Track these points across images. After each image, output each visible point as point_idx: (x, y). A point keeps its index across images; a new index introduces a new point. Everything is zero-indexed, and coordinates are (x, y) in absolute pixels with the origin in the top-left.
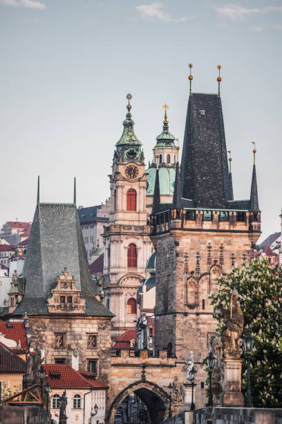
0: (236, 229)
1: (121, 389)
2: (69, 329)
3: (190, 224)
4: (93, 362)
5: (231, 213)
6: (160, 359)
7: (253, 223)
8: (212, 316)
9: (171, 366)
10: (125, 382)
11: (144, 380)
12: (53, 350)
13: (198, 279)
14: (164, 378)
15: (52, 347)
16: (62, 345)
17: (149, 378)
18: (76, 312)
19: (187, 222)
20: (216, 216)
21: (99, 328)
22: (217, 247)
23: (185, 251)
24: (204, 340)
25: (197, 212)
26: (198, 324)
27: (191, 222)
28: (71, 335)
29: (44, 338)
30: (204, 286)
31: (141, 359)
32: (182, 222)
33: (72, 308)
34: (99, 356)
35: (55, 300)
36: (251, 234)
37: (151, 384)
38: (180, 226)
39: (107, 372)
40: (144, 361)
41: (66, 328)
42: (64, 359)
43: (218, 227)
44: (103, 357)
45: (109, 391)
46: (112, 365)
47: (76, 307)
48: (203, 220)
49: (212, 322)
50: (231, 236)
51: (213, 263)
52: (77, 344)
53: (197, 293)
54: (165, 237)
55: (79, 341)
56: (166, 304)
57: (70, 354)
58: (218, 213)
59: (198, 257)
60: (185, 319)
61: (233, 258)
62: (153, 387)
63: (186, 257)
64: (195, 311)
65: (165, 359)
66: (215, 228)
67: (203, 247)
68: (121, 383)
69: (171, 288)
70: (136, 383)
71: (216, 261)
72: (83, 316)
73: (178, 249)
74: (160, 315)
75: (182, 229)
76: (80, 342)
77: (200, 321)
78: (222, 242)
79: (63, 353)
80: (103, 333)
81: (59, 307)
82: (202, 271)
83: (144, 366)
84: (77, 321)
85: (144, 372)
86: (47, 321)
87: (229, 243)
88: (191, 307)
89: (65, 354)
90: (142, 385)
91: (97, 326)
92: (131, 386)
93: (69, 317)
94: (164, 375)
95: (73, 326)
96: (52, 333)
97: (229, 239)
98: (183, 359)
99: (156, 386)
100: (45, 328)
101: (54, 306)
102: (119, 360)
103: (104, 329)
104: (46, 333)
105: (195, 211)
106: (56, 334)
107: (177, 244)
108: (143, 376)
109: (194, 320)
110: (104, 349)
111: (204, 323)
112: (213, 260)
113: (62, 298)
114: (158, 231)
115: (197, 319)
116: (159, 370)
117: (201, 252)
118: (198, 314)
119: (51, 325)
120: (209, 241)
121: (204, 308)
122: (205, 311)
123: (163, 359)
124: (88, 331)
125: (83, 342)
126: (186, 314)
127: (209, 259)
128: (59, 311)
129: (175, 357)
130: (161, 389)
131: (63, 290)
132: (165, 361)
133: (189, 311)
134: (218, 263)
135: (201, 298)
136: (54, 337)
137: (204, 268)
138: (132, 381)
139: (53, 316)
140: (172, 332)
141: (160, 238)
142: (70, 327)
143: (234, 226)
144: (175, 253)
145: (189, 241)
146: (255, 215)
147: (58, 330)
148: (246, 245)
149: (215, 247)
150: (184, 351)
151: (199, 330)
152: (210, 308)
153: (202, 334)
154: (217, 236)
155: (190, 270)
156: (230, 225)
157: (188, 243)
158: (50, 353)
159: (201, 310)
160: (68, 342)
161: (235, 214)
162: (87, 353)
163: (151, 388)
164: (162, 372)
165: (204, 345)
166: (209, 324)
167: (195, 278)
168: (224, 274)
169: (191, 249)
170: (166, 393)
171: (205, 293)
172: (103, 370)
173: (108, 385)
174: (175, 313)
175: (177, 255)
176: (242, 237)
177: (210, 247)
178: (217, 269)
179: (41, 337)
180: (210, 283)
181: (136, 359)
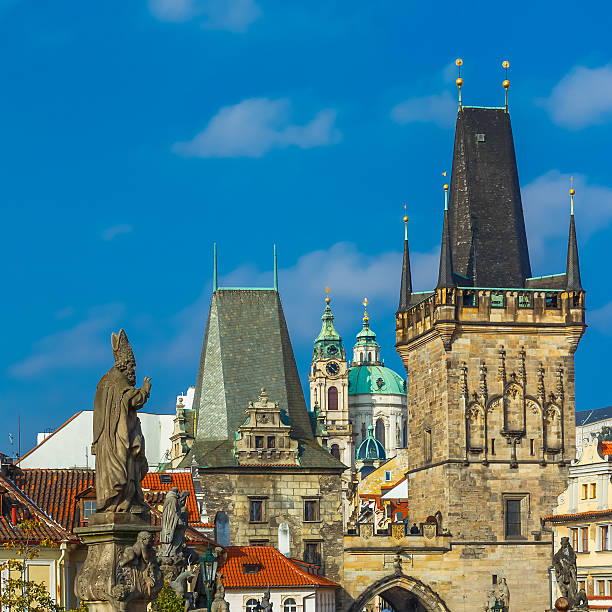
0: (544, 321)
1: (361, 589)
2: (272, 492)
3: (469, 314)
4: (311, 544)
5: (536, 295)
6: (425, 538)
7: (572, 311)
8: (507, 466)
9: (445, 550)
10: (368, 578)
11: (399, 575)
12: (246, 526)
13: (484, 406)
14: (432, 569)
15: (244, 521)
16: (259, 516)
17: (407, 570)
18: (283, 462)
19: (466, 310)
20: (511, 300)
21: (322, 489)
22: (515, 352)
23: (461, 360)
24: (496, 505)
25: (480, 294)
26: (485, 479)
27: (470, 310)
28: (275, 500)
29: (230, 507)
30: (496, 416)
31: (393, 538)
32: (456, 311)
33: (275, 456)
34: (323, 534)
35: (247, 443)
36: (569, 329)
37: (411, 579)
38: (452, 316)
39: (337, 561)
40: (398, 542)
41: (267, 489)
42: (266, 540)
43: (515, 317)
44: (330, 537)
46: (346, 550)
47: (282, 454)
48: (490, 307)
49: (508, 475)
50: (536, 332)
51: (508, 378)
52: (286, 517)
53: (483, 428)
54: (424, 343)
55: (289, 511)
56: (428, 451)
57: (275, 532)
58: (515, 295)
59: (482, 369)
60: (464, 471)
61: (543, 371)
62: (413, 584)
63: (464, 369)
64: (481, 458)
65: (433, 539)
66: (510, 320)
67: (491, 351)
68: (361, 579)
69: (439, 422)
70: (385, 580)
71: (512, 375)
72: (296, 470)
73: (451, 355)
75: (456, 321)
76: (292, 512)
77: (488, 474)
78: (522, 343)
80: (329, 496)
81: (253, 454)
82: (492, 392)
83: (400, 551)
84: (285, 478)
85: (398, 561)
86: (234, 478)
87: (534, 345)
88: (476, 451)
89: (266, 532)
90: (396, 582)
91: (318, 485)
92: (377, 585)
93: (273, 472)
95: (278, 485)
96: (243, 498)
97: (533, 337)
98: (463, 537)
99: (420, 583)
100: (231, 491)
101: (244, 453)
102: (357, 542)
103: (330, 490)
104: (233, 498)
105: (476, 292)
106: (251, 499)
107: (448, 347)
108: (398, 568)
109: (478, 472)
110: (331, 523)
111: (496, 478)
112: (509, 373)
113: (259, 440)
115: (485, 471)
116: (423, 556)
117: (487, 360)
118: (487, 463)
119: (241, 484)
120: (501, 341)
121: (493, 453)
122: (498, 458)
123: (430, 537)
124: (303, 493)
125: (297, 512)
126: (465, 464)
127: (502, 372)
128: (255, 462)
129: (449, 535)
130: (427, 587)
131: (260, 425)
132: (433, 541)
133: (470, 457)
134: (517, 379)
135: (490, 437)
136: (247, 505)
137: (496, 386)
138: (380, 574)
139: (244, 470)
141: (415, 347)
142: (274, 488)
143: (542, 316)
144: (444, 363)
145: (467, 342)
146: (576, 298)
147: (252, 493)
148: (562, 348)
149: (511, 352)
150: (464, 524)
151: (486, 489)
152: (505, 452)
153: (493, 497)
154: (513, 333)
155: (471, 391)
156: (534, 315)
157: (466, 346)
158: (241, 532)
159: (490, 457)
160: (272, 513)
161: (543, 296)
162: (303, 531)
163: (410, 586)
164: (429, 560)
165: (498, 515)
166: (501, 480)
167: (479, 402)
168: (527, 397)
169: (472, 355)
170: (436, 593)
171: (497, 428)
172: (331, 558)
173: (341, 583)
174: (446, 463)
175: (449, 365)
176: (553, 334)
177: (502, 352)
178: (515, 387)
179: (225, 504)
180: (503, 412)
181: (385, 538)
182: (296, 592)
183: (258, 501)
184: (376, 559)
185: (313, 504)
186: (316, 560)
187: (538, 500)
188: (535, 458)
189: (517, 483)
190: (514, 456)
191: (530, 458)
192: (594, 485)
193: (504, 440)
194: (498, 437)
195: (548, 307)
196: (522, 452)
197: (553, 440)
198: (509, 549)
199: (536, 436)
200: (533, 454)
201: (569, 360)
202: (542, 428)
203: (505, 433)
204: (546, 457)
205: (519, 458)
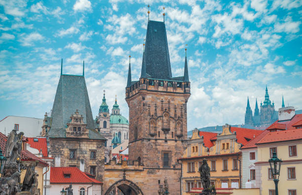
0: (177, 91)
1: (111, 184)
3: (151, 88)
4: (93, 168)
5: (174, 83)
6: (134, 166)
7: (186, 89)
8: (164, 141)
9: (141, 171)
10: (113, 180)
11: (124, 179)
12: (68, 160)
13: (156, 120)
14: (137, 178)
15: (68, 158)
16: (74, 157)
17: (128, 178)
18: (83, 137)
19: (150, 86)
20: (166, 84)
21: (97, 147)
22: (167, 101)
23: (148, 103)
24: (160, 155)
25: (155, 81)
26: (156, 145)
27: (152, 86)
28: (80, 151)
29: (63, 153)
30: (160, 123)
31: (123, 166)
32: (147, 86)
33: (81, 135)
34: (97, 164)
35: (70, 129)
36: (185, 95)
37: (129, 181)
38: (145, 88)
39: (102, 174)
40: (124, 167)
41: (77, 147)
42: (75, 166)
43: (167, 90)
44: (100, 165)
45: (103, 186)
46: (105, 170)
48: (158, 86)
49: (164, 144)
51: (164, 110)
52: (84, 157)
53: (155, 127)
54: (135, 98)
55: (85, 155)
56: (136, 135)
57: (79, 163)
58: (167, 82)
59: (156, 107)
60: (149, 142)
61: (176, 108)
62: (130, 183)
63: (149, 106)
64: (154, 138)
65: (138, 166)
66: (165, 90)
67: (159, 101)
68: (111, 181)
69: (140, 125)
70: (120, 181)
71: (166, 109)
72: (88, 140)
73: (145, 101)
74: (132, 142)
77: (157, 144)
78: (169, 99)
80: (100, 150)
81: (72, 133)
82: (158, 115)
83: (125, 170)
84: (84, 143)
85: (124, 174)
86: (64, 142)
87: (173, 100)
88: (152, 135)
89: (76, 162)
90: (123, 182)
92: (116, 183)
93: (79, 140)
94: (137, 176)
96: (68, 150)
97: (173, 97)
98: (148, 166)
99: (132, 183)
100: (63, 146)
101: (69, 133)
102: (109, 167)
103: (100, 148)
104: (64, 149)
105: (154, 80)
106: (71, 150)
107: (144, 99)
108: (124, 177)
109: (154, 143)
110: (100, 160)
111: (160, 145)
112: (164, 109)
113: (75, 128)
114: (130, 96)
116: (133, 173)
117: (158, 104)
118: (156, 140)
119: (67, 144)
120: (162, 98)
121: (159, 136)
122: (160, 138)
123: (136, 166)
124: (90, 148)
125: (88, 155)
126: (149, 140)
127: (162, 108)
128: (72, 136)
129: (143, 165)
130: (135, 185)
131: (75, 123)
132: (137, 167)
133: (151, 138)
134: (167, 111)
135: (158, 131)
136: (69, 152)
137: (159, 113)
138: (118, 179)
139: (68, 139)
140: (140, 151)
141: (132, 99)
142: (80, 146)
144: (142, 105)
145: (151, 97)
146: (187, 84)
147: (71, 148)
148: (183, 101)
149: (166, 101)
150: (148, 162)
151: (156, 149)
152: (163, 136)
153: (159, 152)
154: (166, 95)
155: (152, 114)
156: (173, 89)
157: (150, 99)
158: (66, 162)
159: (158, 138)
160: (78, 155)
161: (176, 83)
162: (90, 162)
164: (136, 174)
165: (160, 158)
166: (162, 146)
167: (154, 119)
168: (171, 117)
169: (152, 102)
170: (138, 187)
171: (160, 128)
172: (100, 173)
173: (103, 182)
174: (142, 139)
175: (144, 105)
176: (180, 96)
177: (162, 101)
178: (167, 114)
179: (60, 152)
180: (163, 122)
181: (120, 166)
182: (85, 185)
183: (73, 151)
184: (116, 173)
185: (94, 152)
186: (94, 173)
187: (174, 153)
188: (174, 139)
189: (167, 147)
190: (166, 138)
191: (171, 138)
192: (197, 147)
193: (163, 132)
194: (161, 131)
195: (179, 87)
196: (169, 136)
197: (179, 133)
198: (164, 171)
199: (174, 131)
200: (173, 137)
201: (185, 105)
202: (176, 128)
203: (163, 129)
204: (177, 138)
205: (168, 138)
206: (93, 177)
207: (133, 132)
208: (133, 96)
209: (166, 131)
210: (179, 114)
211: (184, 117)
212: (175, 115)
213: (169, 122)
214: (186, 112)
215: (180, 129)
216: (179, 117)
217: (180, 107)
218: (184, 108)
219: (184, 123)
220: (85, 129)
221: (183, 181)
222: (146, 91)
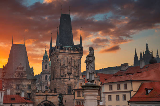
0: (76, 53)
1: (39, 103)
2: (21, 84)
3: (61, 51)
4: (29, 94)
5: (74, 48)
6: (52, 93)
7: (81, 51)
8: (68, 79)
9: (56, 95)
11: (46, 100)
12: (15, 90)
14: (53, 99)
15: (15, 89)
16: (19, 89)
17: (48, 100)
18: (24, 78)
19: (61, 50)
20: (69, 49)
21: (32, 83)
22: (70, 58)
23: (60, 59)
24: (66, 87)
25: (64, 47)
26: (64, 82)
27: (62, 50)
28: (22, 85)
29: (12, 87)
30: (66, 70)
31: (45, 93)
32: (59, 50)
33: (22, 77)
34: (31, 92)
35: (17, 74)
36: (80, 54)
37: (49, 101)
38: (58, 51)
39: (34, 98)
40: (46, 94)
41: (20, 83)
42: (19, 93)
43: (70, 52)
44: (33, 93)
45: (35, 104)
46: (36, 95)
47: (24, 76)
48: (66, 50)
49: (68, 81)
50: (74, 55)
51: (69, 63)
52: (24, 89)
53: (64, 72)
56: (54, 76)
58: (70, 48)
59: (64, 61)
60: (60, 80)
61: (75, 62)
63: (60, 61)
64: (63, 78)
68: (39, 101)
69: (56, 71)
70: (44, 101)
71: (70, 62)
72: (26, 79)
73: (58, 58)
74: (52, 80)
75: (59, 52)
76: (25, 88)
77: (65, 81)
78: (71, 56)
79: (19, 92)
80: (33, 85)
81: (18, 76)
83: (47, 95)
85: (46, 97)
86: (13, 81)
88: (62, 76)
89: (20, 92)
90: (46, 102)
91: (31, 83)
92: (42, 102)
93: (22, 80)
94: (53, 98)
95: (23, 82)
97: (73, 56)
99: (50, 102)
100: (13, 83)
101: (16, 76)
102: (38, 94)
103: (33, 83)
104: (13, 85)
105: (63, 47)
106: (17, 85)
107: (57, 57)
109: (63, 80)
110: (33, 90)
112: (69, 62)
113: (19, 73)
114: (51, 55)
115: (64, 80)
116: (51, 97)
117: (65, 59)
118: (64, 79)
119: (15, 82)
120: (67, 56)
121: (66, 77)
122: (67, 78)
124: (28, 84)
125: (26, 88)
126: (60, 79)
127: (68, 62)
128: (18, 78)
129: (57, 92)
130: (52, 103)
131: (20, 70)
132: (53, 94)
133: (61, 78)
134: (70, 63)
135: (65, 74)
136: (16, 86)
137: (66, 64)
138: (43, 100)
139: (16, 79)
140: (56, 85)
141: (52, 57)
142: (22, 83)
143: (75, 52)
145: (61, 56)
146: (81, 49)
147: (17, 84)
148: (79, 58)
150: (60, 90)
151: (64, 84)
152: (68, 77)
153: (65, 85)
154: (70, 55)
155: (62, 65)
156: (74, 51)
157: (61, 57)
158: (14, 92)
159: (65, 78)
160: (21, 88)
161: (75, 48)
162: (27, 92)
163: (49, 103)
164: (53, 97)
165: (66, 89)
166: (67, 82)
167: (63, 67)
168: (72, 67)
169: (62, 59)
170: (54, 104)
171: (66, 72)
172: (33, 97)
173: (35, 102)
174: (57, 79)
175: (58, 60)
176: (77, 55)
177: (68, 58)
178: (70, 65)
179: (11, 86)
180: (68, 69)
181: (44, 93)
182: (22, 104)
183: (18, 85)
184: (42, 97)
185: (30, 86)
186: (30, 97)
187: (74, 86)
188: (74, 78)
189: (70, 83)
190: (69, 78)
192: (82, 83)
193: (68, 75)
194: (67, 74)
195: (77, 50)
196: (71, 77)
197: (77, 75)
198: (68, 95)
199: (74, 74)
200: (73, 77)
201: (80, 60)
202: (75, 72)
203: (68, 73)
204: (76, 78)
205: (70, 78)
206: (29, 99)
207: (53, 74)
208: (52, 55)
209: (70, 74)
210: (77, 65)
211: (79, 66)
212: (75, 65)
213: (71, 69)
214: (81, 64)
215: (77, 73)
216: (77, 67)
217: (78, 61)
218: (79, 62)
219: (79, 70)
220: (25, 74)
221: (75, 101)
222: (59, 53)
